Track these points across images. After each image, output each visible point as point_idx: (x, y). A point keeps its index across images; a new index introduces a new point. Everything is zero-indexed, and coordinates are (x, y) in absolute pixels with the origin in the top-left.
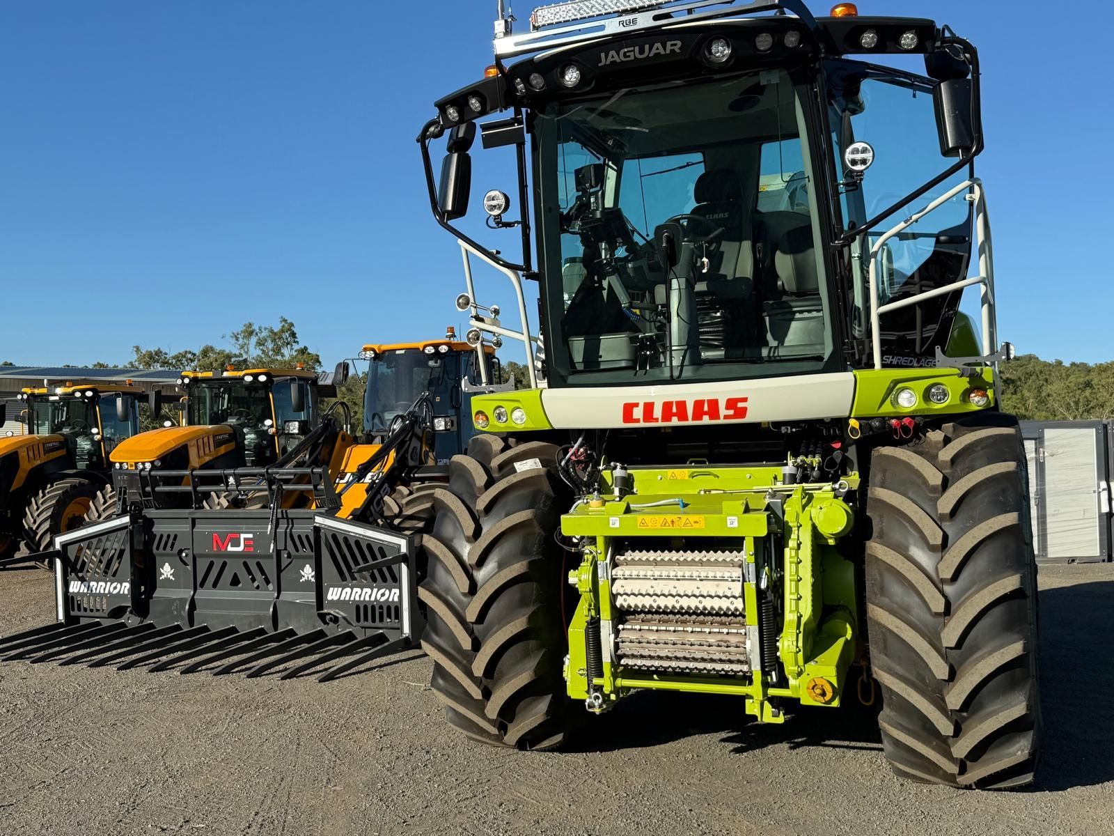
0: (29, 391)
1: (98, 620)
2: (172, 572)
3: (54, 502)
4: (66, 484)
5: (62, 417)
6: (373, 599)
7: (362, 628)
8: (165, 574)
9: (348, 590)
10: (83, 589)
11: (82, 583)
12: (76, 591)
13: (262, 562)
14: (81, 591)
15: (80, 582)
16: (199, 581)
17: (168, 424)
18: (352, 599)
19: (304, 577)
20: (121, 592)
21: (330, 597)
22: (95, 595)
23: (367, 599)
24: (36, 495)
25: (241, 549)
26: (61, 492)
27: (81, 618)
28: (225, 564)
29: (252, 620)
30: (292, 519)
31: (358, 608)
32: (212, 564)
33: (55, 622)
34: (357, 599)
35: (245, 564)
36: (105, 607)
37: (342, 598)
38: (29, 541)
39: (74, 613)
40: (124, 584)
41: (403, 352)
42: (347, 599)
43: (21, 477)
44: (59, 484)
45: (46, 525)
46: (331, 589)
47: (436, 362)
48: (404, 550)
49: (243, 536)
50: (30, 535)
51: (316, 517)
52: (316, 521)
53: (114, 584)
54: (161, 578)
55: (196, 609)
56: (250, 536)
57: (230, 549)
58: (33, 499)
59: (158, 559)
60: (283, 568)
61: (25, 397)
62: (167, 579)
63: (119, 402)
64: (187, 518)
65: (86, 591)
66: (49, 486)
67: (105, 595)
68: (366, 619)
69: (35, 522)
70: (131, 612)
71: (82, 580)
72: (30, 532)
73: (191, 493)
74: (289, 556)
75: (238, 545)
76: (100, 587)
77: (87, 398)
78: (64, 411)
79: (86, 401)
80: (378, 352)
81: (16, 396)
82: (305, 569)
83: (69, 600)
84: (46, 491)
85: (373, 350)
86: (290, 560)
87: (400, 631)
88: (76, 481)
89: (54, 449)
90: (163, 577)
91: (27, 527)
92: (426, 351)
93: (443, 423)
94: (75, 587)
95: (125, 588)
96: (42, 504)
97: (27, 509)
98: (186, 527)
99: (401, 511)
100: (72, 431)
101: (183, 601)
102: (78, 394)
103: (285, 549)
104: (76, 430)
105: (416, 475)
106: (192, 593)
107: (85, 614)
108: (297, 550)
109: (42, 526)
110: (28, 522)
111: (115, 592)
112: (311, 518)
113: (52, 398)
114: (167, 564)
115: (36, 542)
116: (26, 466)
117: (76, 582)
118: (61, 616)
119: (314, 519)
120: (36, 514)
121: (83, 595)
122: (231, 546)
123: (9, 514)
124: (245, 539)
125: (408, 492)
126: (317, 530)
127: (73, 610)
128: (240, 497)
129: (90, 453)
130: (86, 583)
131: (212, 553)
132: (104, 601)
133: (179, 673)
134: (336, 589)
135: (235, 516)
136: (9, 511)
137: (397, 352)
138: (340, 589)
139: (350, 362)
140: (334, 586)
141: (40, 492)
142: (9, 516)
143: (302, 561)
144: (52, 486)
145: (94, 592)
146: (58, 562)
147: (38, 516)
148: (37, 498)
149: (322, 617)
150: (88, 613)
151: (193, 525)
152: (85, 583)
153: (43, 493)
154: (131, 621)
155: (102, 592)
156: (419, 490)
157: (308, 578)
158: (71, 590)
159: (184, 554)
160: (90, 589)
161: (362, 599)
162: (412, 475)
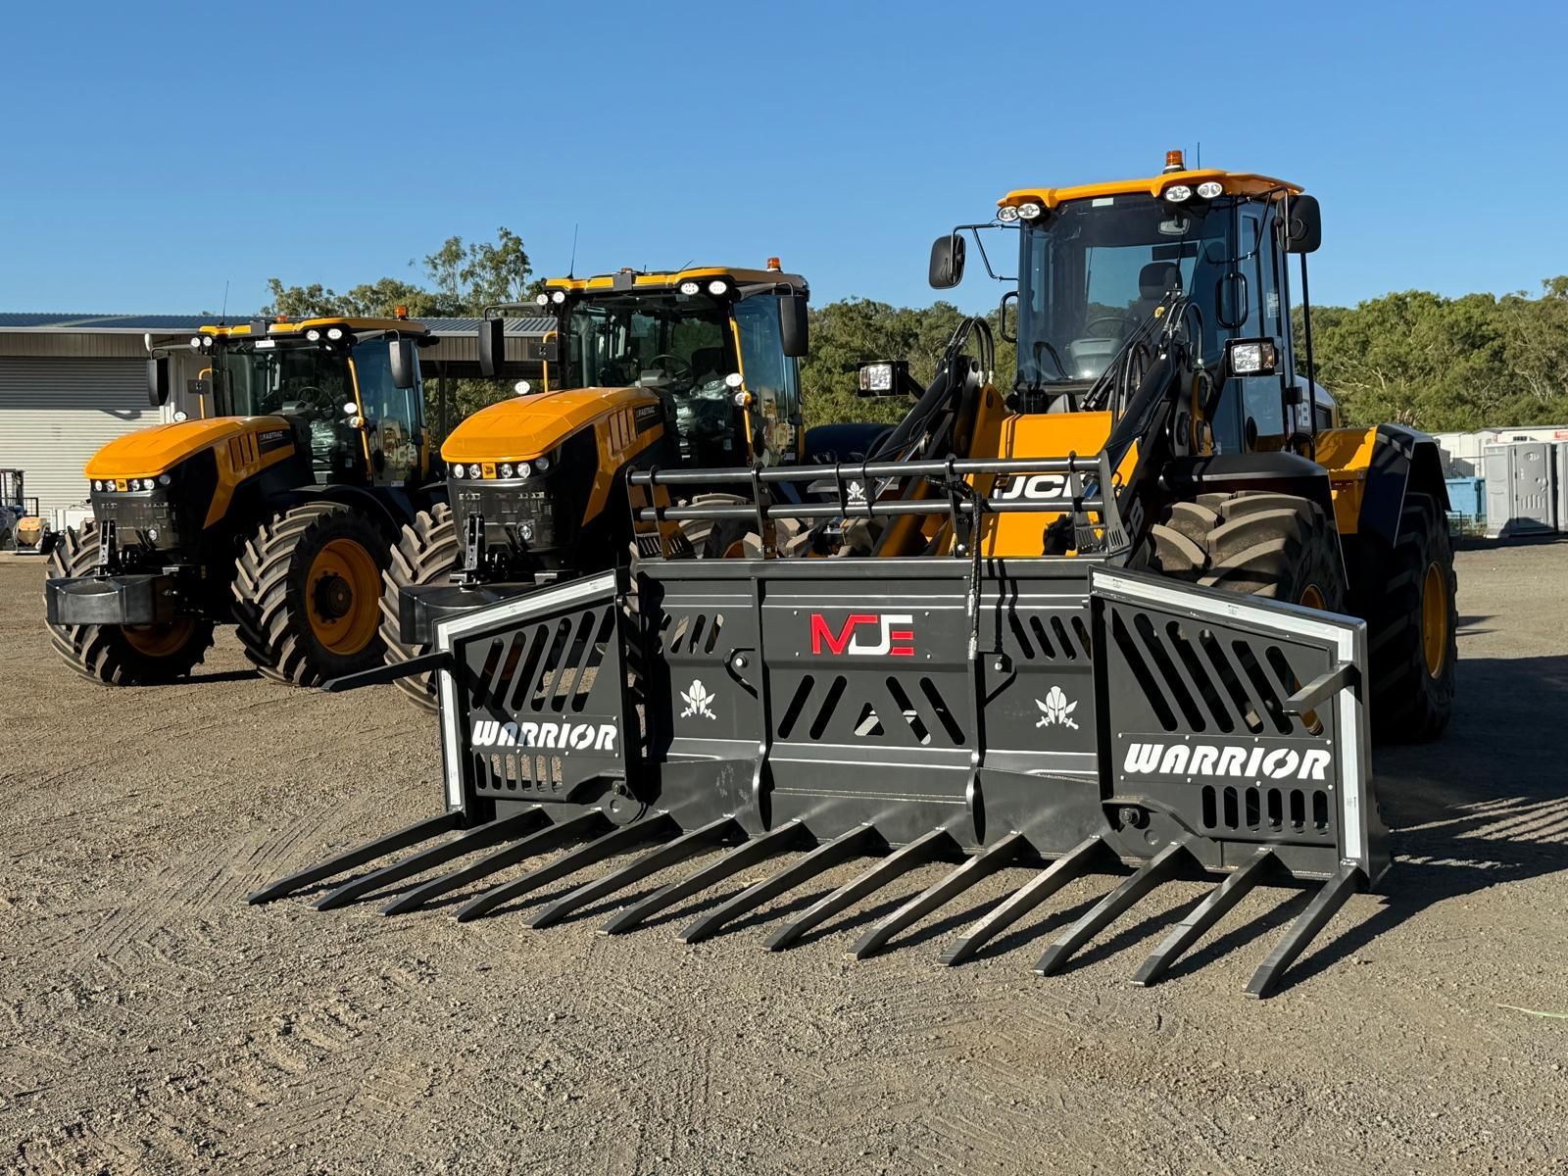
0: (215, 331)
1: (539, 806)
2: (710, 699)
3: (291, 548)
4: (311, 512)
5: (272, 384)
6: (1251, 772)
7: (1215, 839)
8: (694, 706)
9: (1182, 750)
10: (506, 739)
11: (502, 725)
12: (489, 742)
13: (938, 681)
14: (501, 743)
15: (496, 724)
16: (777, 723)
17: (522, 387)
18: (1193, 770)
19: (1046, 715)
20: (598, 746)
21: (1130, 766)
22: (534, 753)
23: (1235, 771)
24: (253, 535)
25: (883, 649)
26: (303, 528)
27: (497, 802)
28: (840, 685)
29: (918, 814)
30: (1013, 580)
31: (1208, 794)
32: (808, 683)
33: (443, 813)
34: (1207, 770)
35: (894, 686)
36: (557, 777)
37: (1165, 769)
38: (245, 625)
39: (488, 791)
40: (604, 728)
41: (1110, 202)
42: (1179, 770)
43: (221, 499)
44: (296, 514)
45: (280, 595)
46: (1134, 748)
47: (1180, 225)
48: (1346, 653)
49: (886, 621)
50: (246, 612)
51: (1095, 574)
52: (1095, 584)
53: (581, 729)
54: (683, 715)
55: (773, 788)
56: (908, 619)
57: (854, 649)
58: (248, 544)
59: (675, 673)
60: (987, 695)
61: (208, 342)
62: (698, 717)
63: (395, 348)
64: (749, 579)
65: (511, 742)
66: (277, 517)
67: (556, 751)
68: (1232, 820)
69: (256, 589)
70: (622, 791)
71: (504, 719)
72: (248, 607)
73: (756, 519)
74: (1006, 664)
75: (877, 642)
76: (544, 733)
77: (332, 342)
78: (275, 371)
79: (329, 348)
80: (1048, 205)
81: (189, 343)
82: (1049, 697)
83: (473, 764)
84: (274, 528)
85: (1039, 202)
86: (1007, 676)
87: (1334, 851)
88: (329, 506)
89: (276, 444)
90: (688, 712)
91: (240, 598)
92: (1169, 197)
93: (1256, 357)
94: (486, 733)
95: (607, 736)
96: (268, 552)
97: (237, 562)
98: (743, 600)
99: (1208, 561)
100: (301, 411)
101: (743, 768)
102: (313, 336)
103: (999, 650)
104: (306, 408)
105: (1205, 478)
106: (763, 749)
107: (510, 793)
108: (1030, 654)
109: (272, 597)
110: (243, 588)
111: (583, 745)
112: (1085, 578)
113: (260, 344)
114: (697, 683)
115: (260, 629)
116: (230, 476)
117: (488, 723)
118: (456, 798)
119: (1092, 579)
120: (257, 573)
121: (504, 751)
122: (858, 645)
123: (203, 573)
124: (893, 627)
125: (1214, 517)
126: (1098, 603)
127: (483, 785)
128: (829, 531)
129: (336, 454)
130: (513, 726)
131: (812, 659)
132: (557, 763)
133: (854, 956)
134: (1147, 747)
135: (868, 574)
136: (203, 567)
137: (1096, 203)
138: (1159, 748)
139: (967, 235)
140: (1142, 741)
141: (262, 529)
142: (204, 577)
143: (1041, 677)
144: (283, 518)
145: (532, 744)
146: (446, 680)
147: (262, 576)
148: (255, 541)
149: (1112, 813)
150: (519, 791)
151: (761, 598)
152: (510, 725)
153: (267, 531)
154: (619, 809)
155: (551, 744)
156: (1236, 510)
157: (1057, 718)
158: (476, 740)
159: (739, 662)
160: (522, 739)
161: (1221, 771)
162: (1195, 478)
